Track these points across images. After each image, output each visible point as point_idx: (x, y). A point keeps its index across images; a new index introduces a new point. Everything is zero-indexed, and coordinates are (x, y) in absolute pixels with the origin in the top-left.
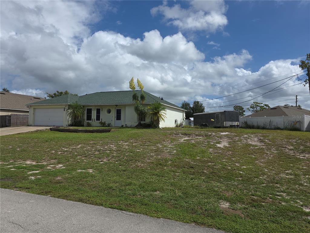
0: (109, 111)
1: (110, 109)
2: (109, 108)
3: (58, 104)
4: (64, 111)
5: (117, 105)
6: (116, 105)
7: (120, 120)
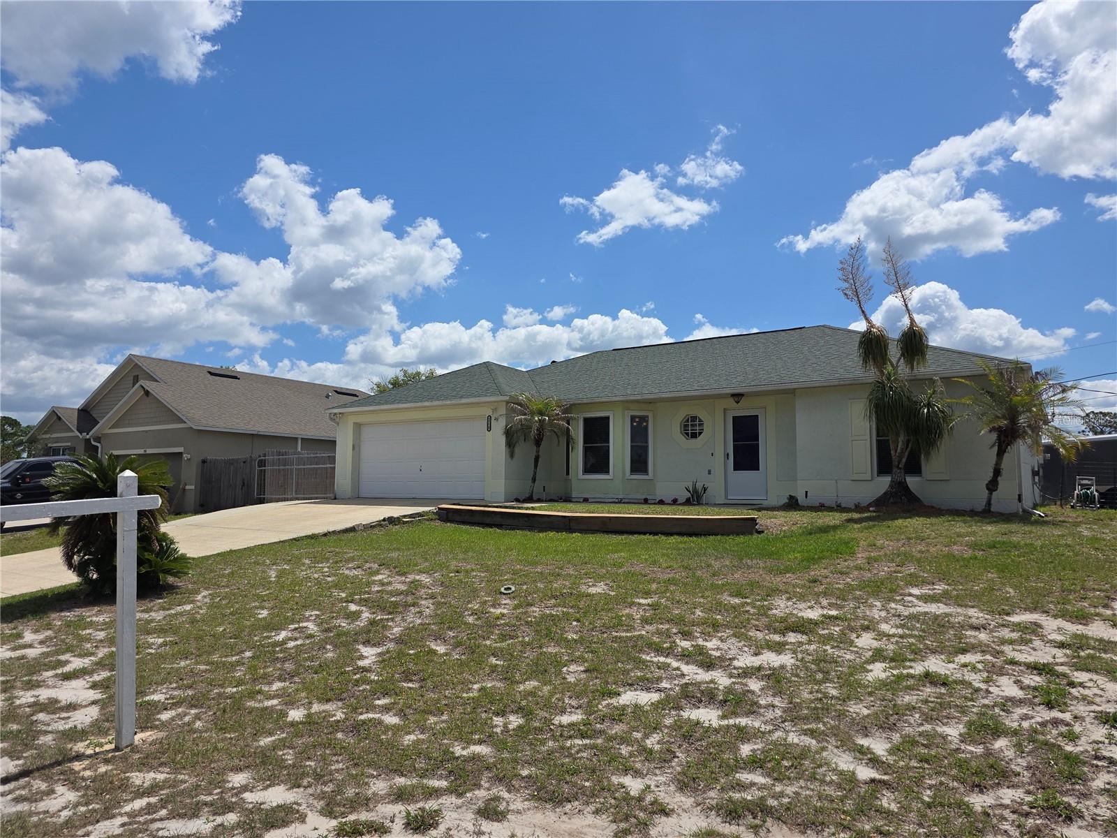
0: (692, 429)
1: (694, 418)
2: (693, 413)
4: (489, 429)
5: (738, 397)
6: (733, 395)
7: (758, 469)
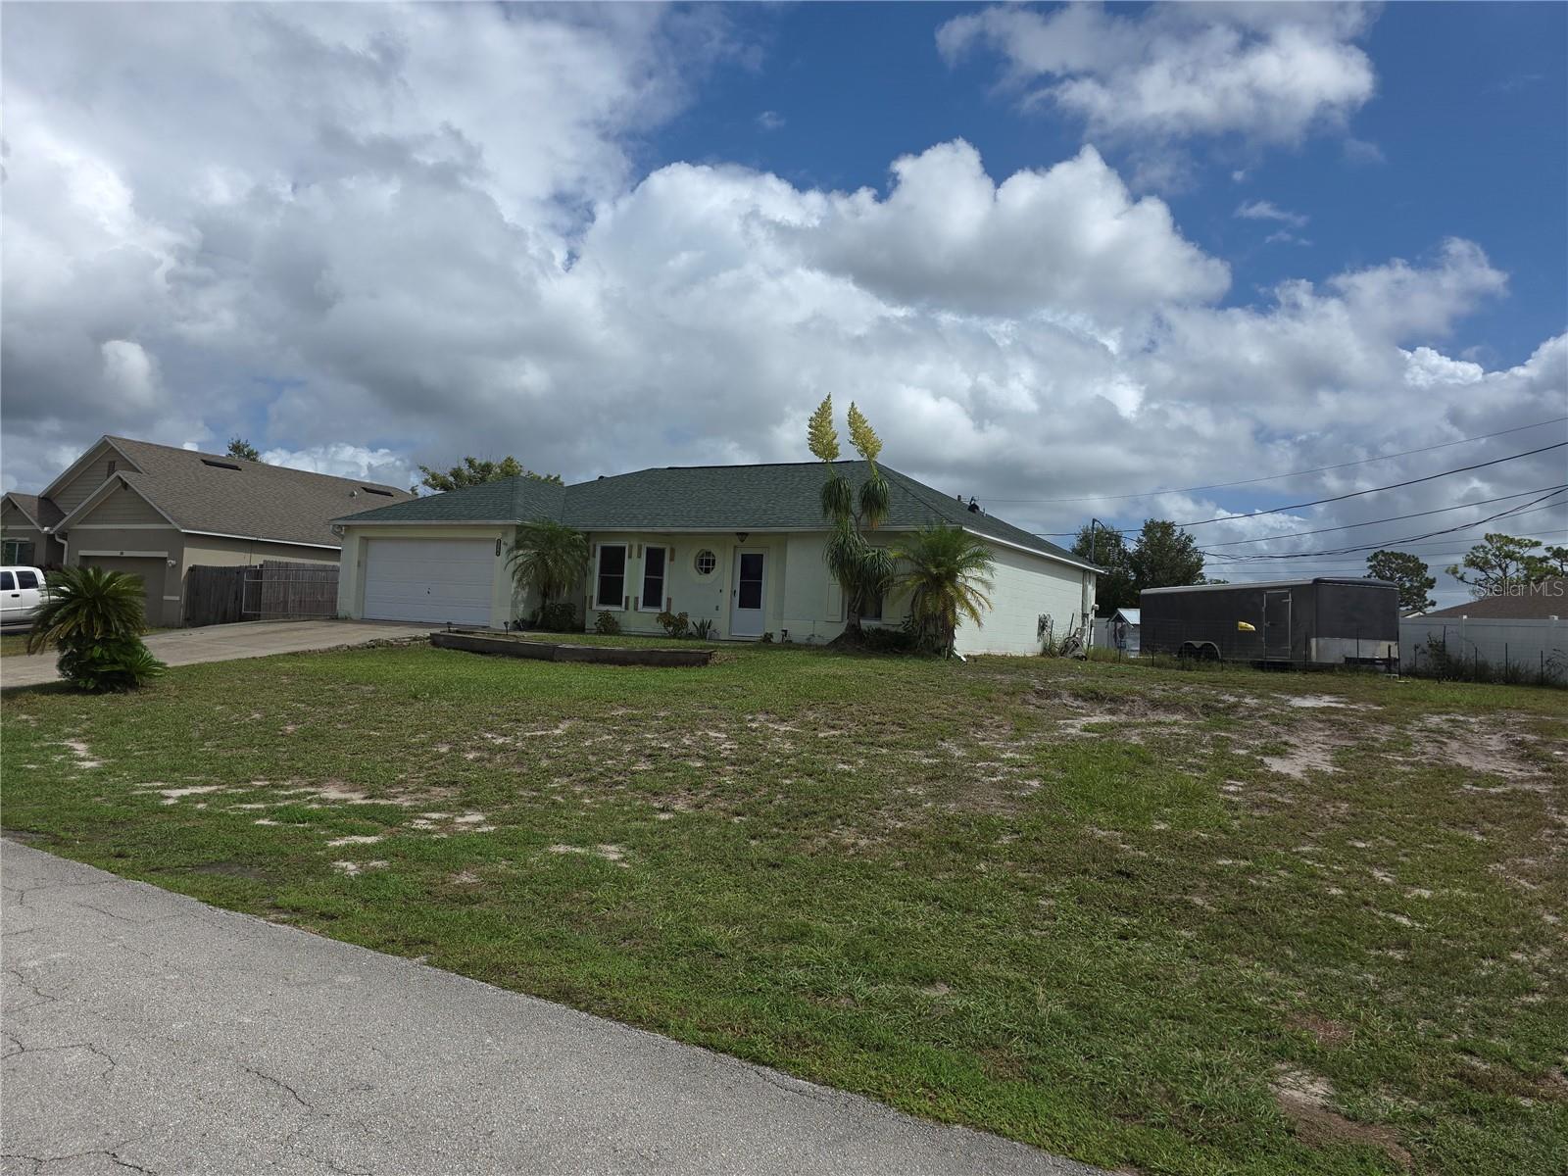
0: (706, 564)
1: (708, 554)
2: (708, 549)
3: (473, 522)
4: (498, 553)
5: (742, 536)
6: (739, 534)
7: (758, 606)
